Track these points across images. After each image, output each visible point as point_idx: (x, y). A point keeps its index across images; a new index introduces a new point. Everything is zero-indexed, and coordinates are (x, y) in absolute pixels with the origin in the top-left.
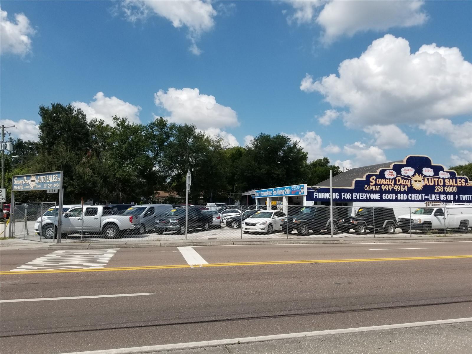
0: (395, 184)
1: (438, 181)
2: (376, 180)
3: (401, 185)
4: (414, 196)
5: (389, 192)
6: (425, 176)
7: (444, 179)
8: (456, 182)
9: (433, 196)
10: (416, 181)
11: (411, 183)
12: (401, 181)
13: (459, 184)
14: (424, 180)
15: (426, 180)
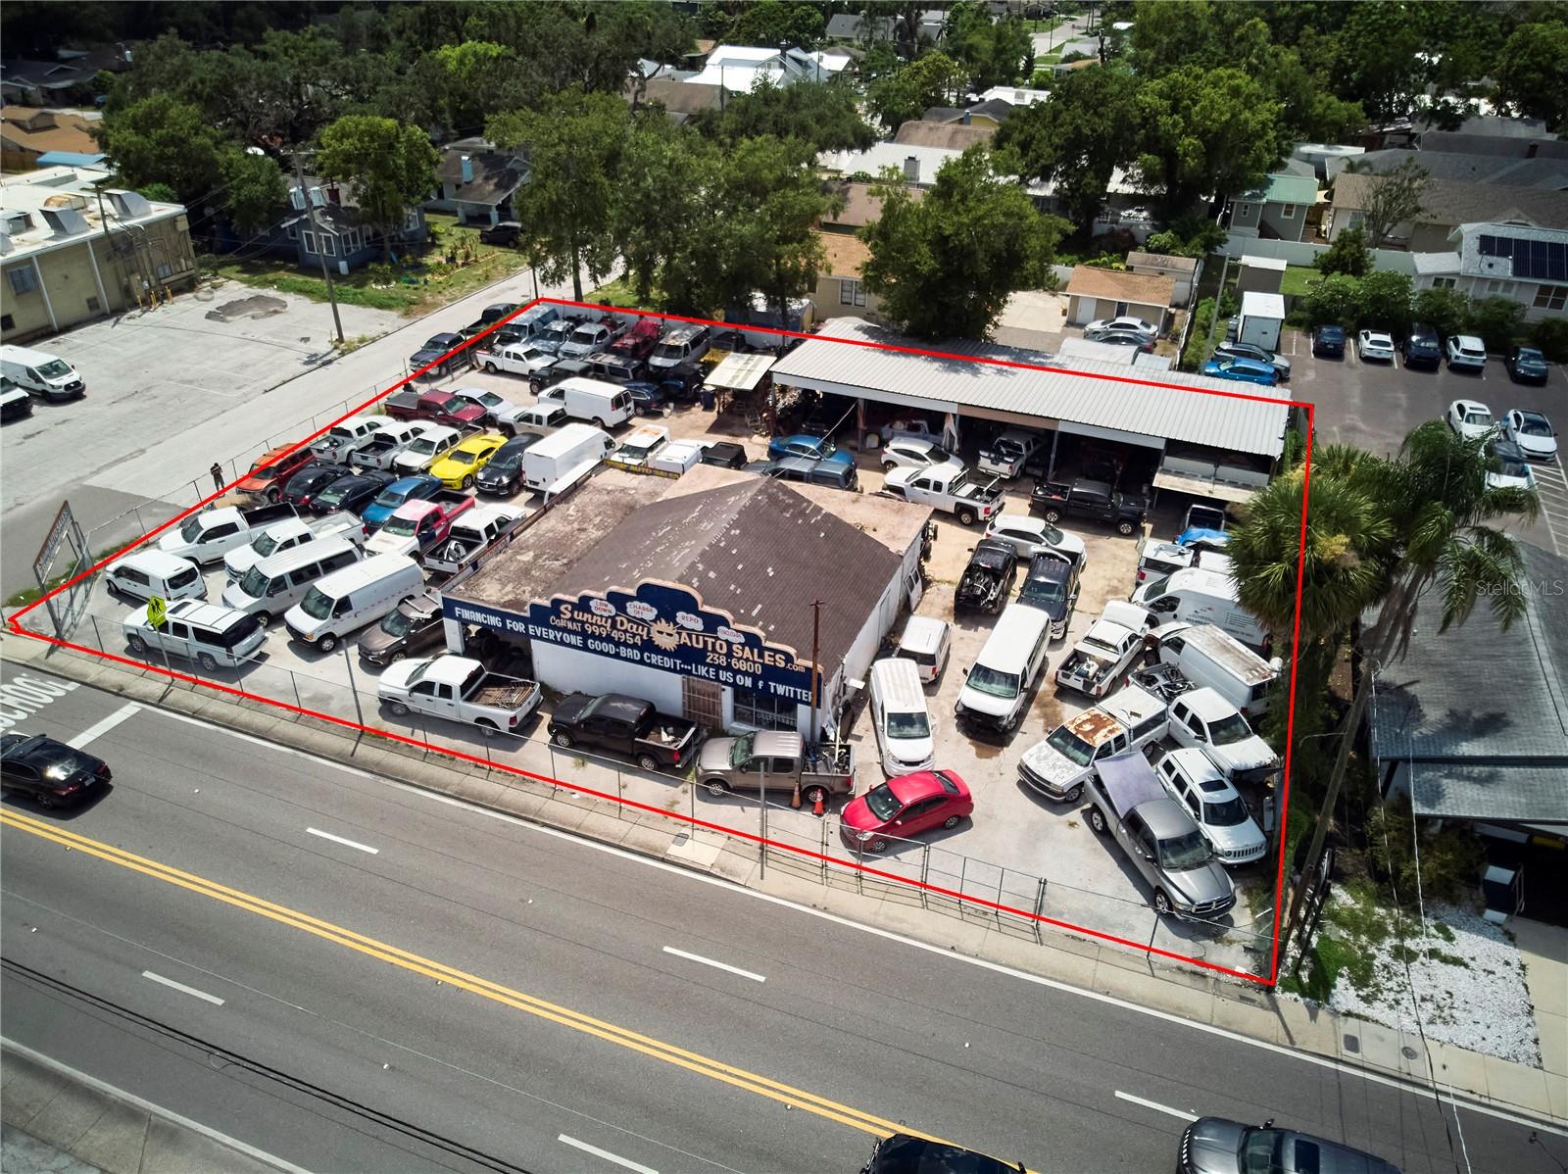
0: (614, 626)
1: (714, 644)
2: (572, 612)
3: (626, 631)
4: (655, 659)
5: (599, 638)
6: (682, 628)
7: (729, 644)
8: (761, 656)
9: (703, 670)
10: (661, 633)
11: (649, 633)
12: (627, 626)
13: (768, 660)
14: (680, 634)
15: (684, 634)
